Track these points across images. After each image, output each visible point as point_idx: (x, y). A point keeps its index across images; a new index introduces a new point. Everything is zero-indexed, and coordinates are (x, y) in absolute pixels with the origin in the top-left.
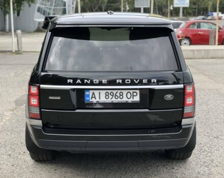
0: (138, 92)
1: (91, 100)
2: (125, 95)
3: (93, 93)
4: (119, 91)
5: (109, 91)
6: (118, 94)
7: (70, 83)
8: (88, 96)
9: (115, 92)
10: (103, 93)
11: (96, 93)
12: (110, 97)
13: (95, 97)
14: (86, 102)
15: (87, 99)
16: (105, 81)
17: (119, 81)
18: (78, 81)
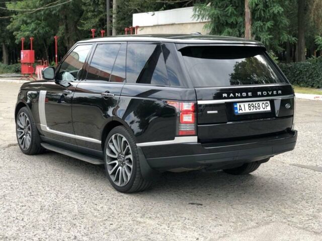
0: (268, 102)
1: (239, 112)
2: (261, 106)
3: (240, 106)
4: (257, 103)
5: (251, 103)
6: (257, 106)
7: (225, 97)
8: (237, 108)
9: (254, 103)
10: (247, 104)
11: (242, 105)
12: (252, 108)
13: (241, 109)
14: (236, 114)
15: (236, 111)
16: (250, 94)
17: (259, 93)
18: (232, 95)
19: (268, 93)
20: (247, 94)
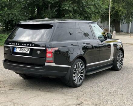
4: (24, 49)
5: (21, 48)
11: (17, 48)
12: (21, 50)
14: (14, 52)
16: (19, 44)
17: (23, 44)
18: (12, 44)
19: (27, 45)
20: (18, 44)
